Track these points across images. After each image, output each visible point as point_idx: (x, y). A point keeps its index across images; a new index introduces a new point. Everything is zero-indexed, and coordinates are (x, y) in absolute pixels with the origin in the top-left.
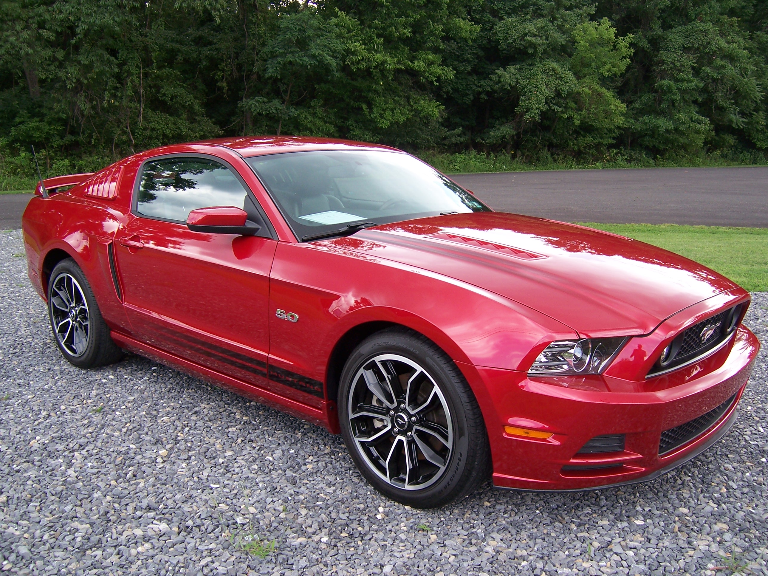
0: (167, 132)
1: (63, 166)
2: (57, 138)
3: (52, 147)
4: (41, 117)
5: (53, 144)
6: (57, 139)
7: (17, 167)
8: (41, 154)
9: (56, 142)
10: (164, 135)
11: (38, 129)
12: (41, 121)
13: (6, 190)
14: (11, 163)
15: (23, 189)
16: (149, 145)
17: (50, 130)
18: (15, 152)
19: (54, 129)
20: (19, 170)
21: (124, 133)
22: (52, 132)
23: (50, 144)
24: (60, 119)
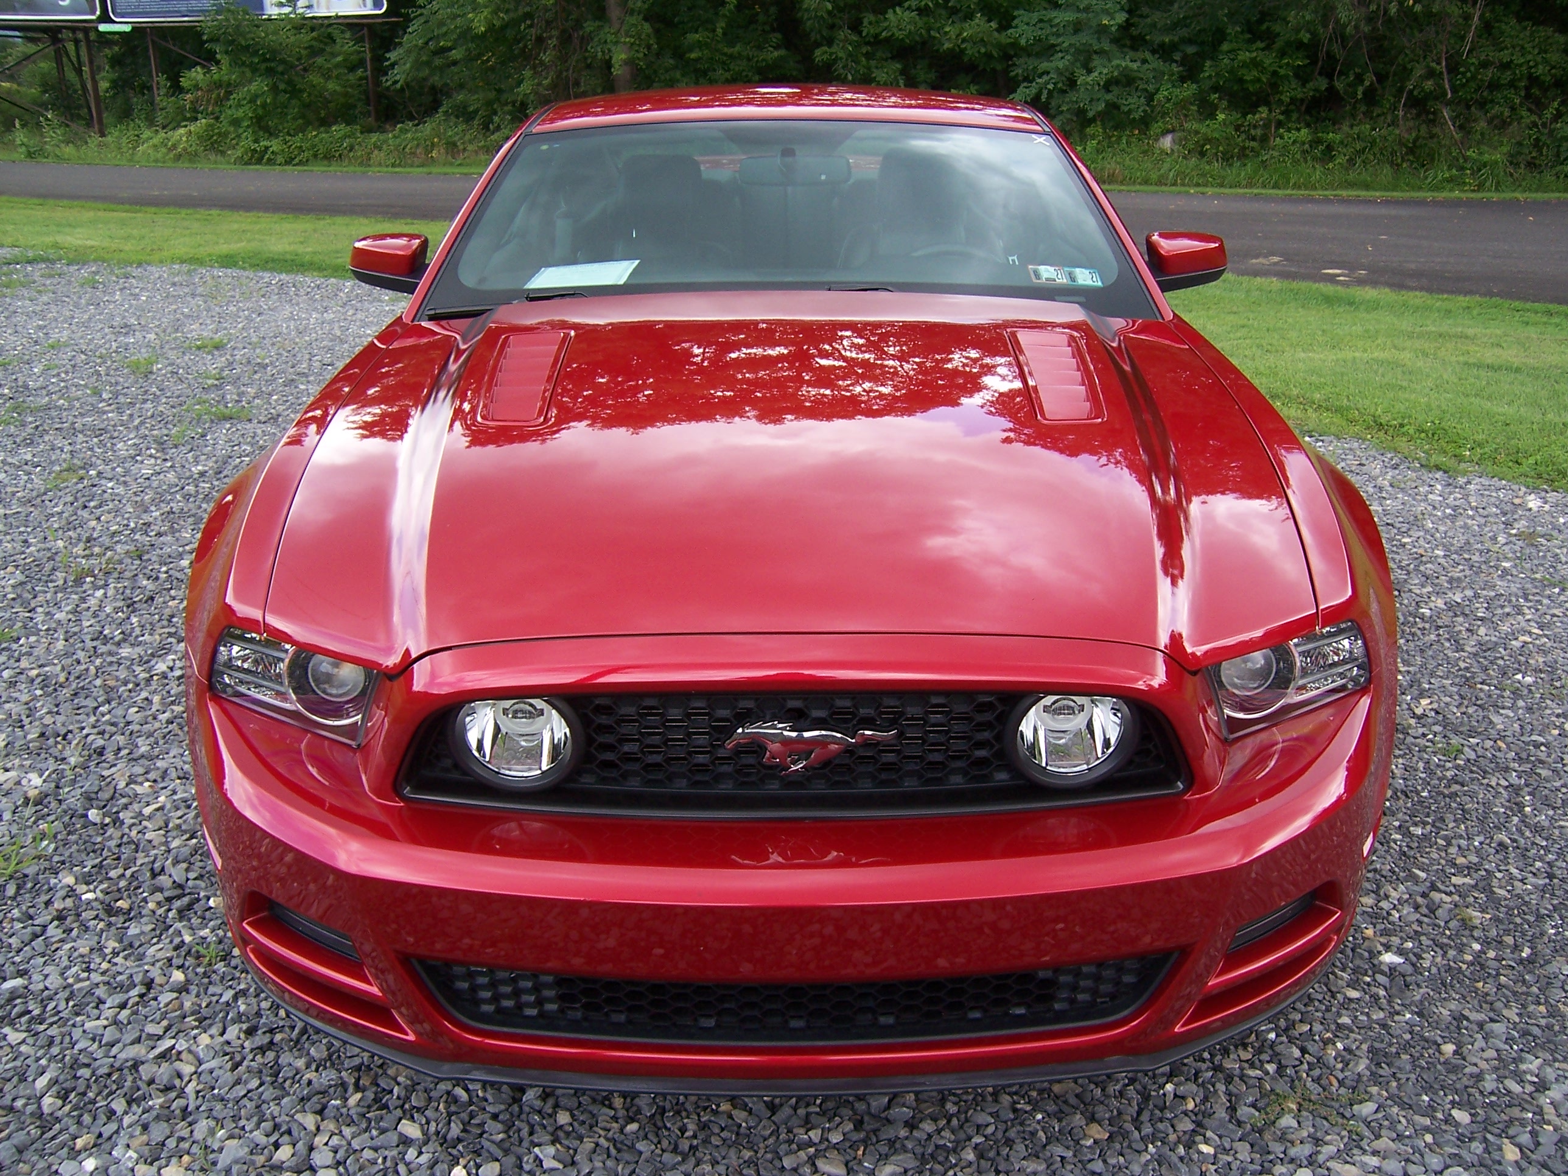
0: (1540, 70)
1: (1294, 142)
2: (1294, 83)
3: (1280, 102)
4: (1270, 38)
5: (1283, 97)
6: (1293, 86)
7: (1208, 140)
8: (1257, 116)
9: (1291, 90)
10: (1533, 80)
11: (1255, 64)
12: (1267, 48)
13: (1174, 184)
14: (1197, 132)
15: (1206, 185)
16: (1492, 101)
17: (1280, 67)
18: (1207, 111)
19: (1288, 64)
20: (1208, 147)
21: (1431, 74)
22: (1282, 72)
23: (1277, 97)
24: (1300, 45)
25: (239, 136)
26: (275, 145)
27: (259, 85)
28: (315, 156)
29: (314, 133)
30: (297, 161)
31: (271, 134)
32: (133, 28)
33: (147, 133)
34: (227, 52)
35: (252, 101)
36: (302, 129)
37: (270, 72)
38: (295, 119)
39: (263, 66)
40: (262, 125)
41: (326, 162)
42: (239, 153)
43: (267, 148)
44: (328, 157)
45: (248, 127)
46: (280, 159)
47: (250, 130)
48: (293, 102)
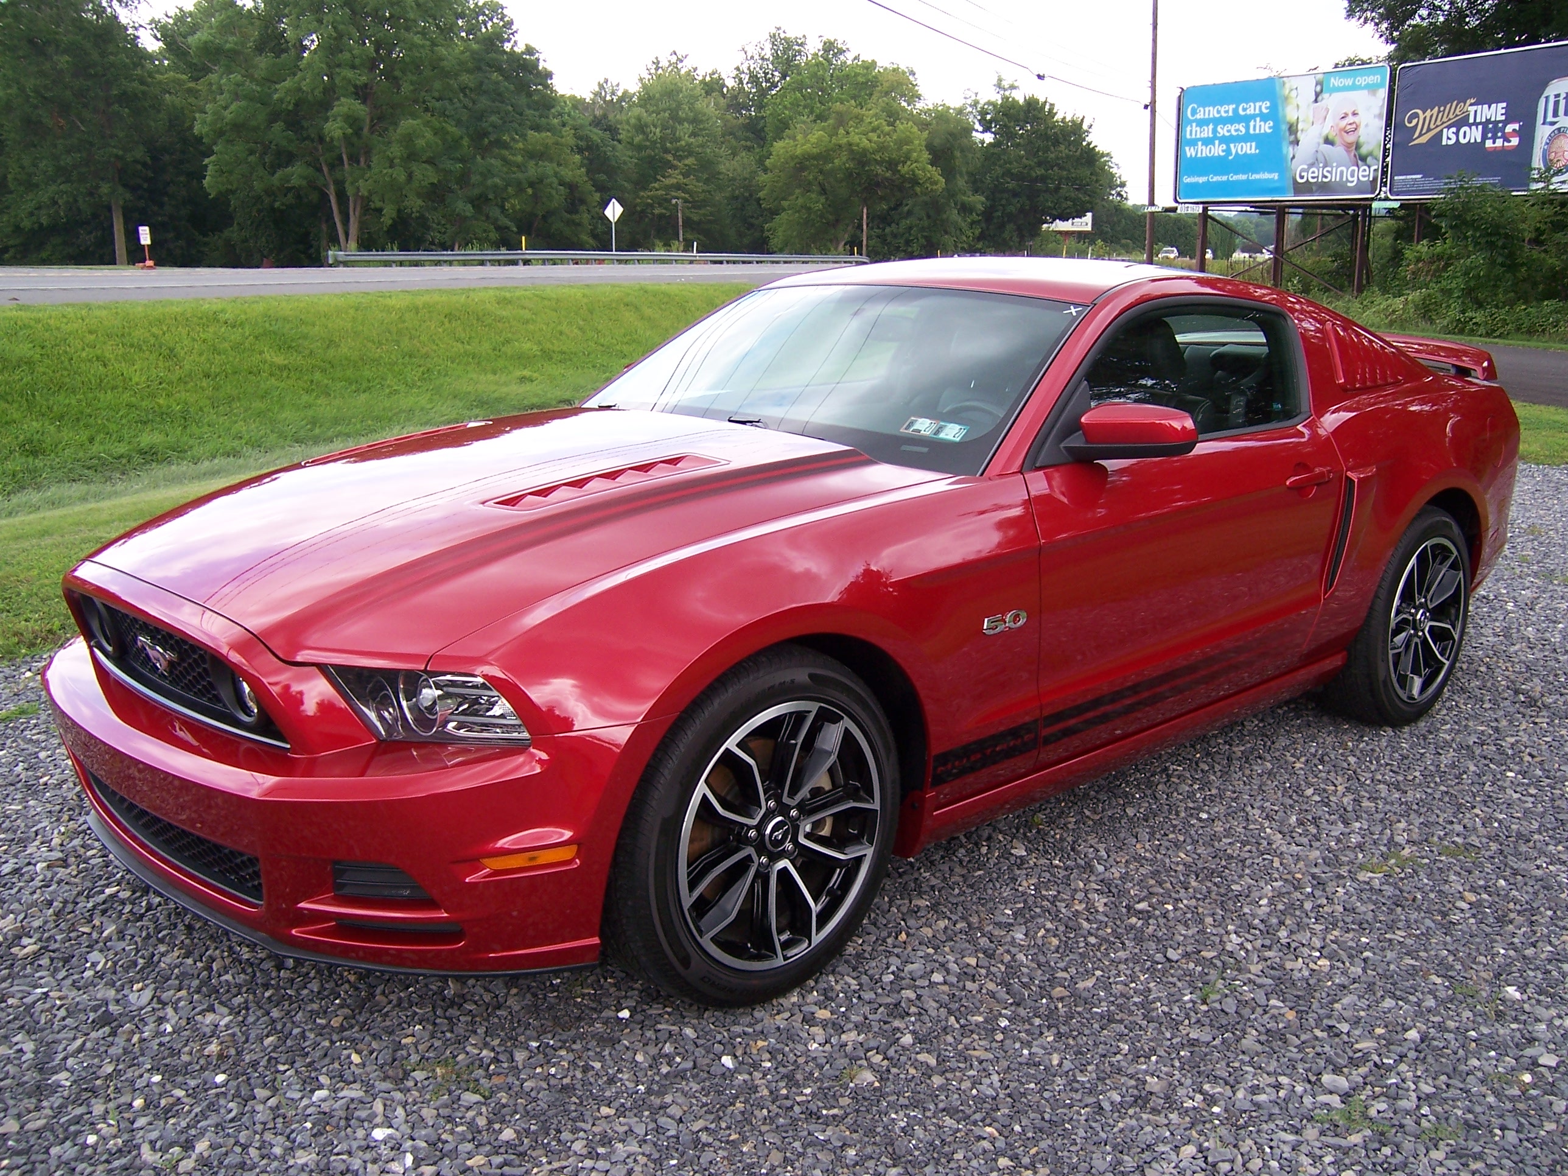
25: (1449, 306)
26: (1479, 316)
27: (1478, 259)
28: (1518, 329)
29: (1523, 307)
30: (1498, 333)
31: (1480, 305)
32: (1401, 205)
33: (1378, 300)
34: (1451, 227)
35: (1466, 274)
36: (1512, 304)
37: (1491, 245)
38: (1506, 292)
39: (1483, 241)
40: (1473, 296)
41: (1525, 336)
42: (1445, 322)
43: (1471, 319)
44: (1531, 332)
45: (1458, 297)
46: (1482, 330)
47: (1460, 301)
48: (1508, 275)
